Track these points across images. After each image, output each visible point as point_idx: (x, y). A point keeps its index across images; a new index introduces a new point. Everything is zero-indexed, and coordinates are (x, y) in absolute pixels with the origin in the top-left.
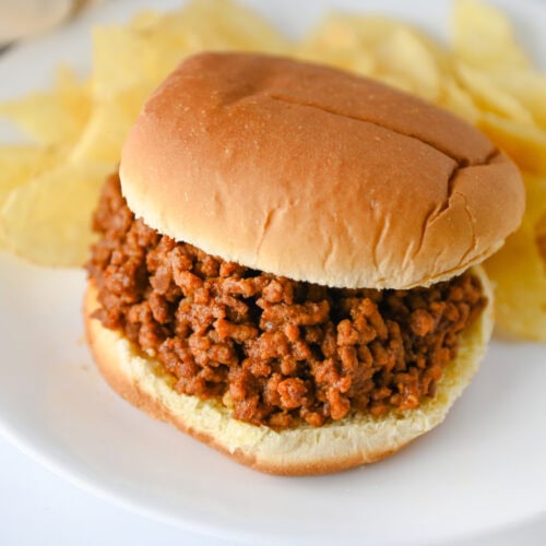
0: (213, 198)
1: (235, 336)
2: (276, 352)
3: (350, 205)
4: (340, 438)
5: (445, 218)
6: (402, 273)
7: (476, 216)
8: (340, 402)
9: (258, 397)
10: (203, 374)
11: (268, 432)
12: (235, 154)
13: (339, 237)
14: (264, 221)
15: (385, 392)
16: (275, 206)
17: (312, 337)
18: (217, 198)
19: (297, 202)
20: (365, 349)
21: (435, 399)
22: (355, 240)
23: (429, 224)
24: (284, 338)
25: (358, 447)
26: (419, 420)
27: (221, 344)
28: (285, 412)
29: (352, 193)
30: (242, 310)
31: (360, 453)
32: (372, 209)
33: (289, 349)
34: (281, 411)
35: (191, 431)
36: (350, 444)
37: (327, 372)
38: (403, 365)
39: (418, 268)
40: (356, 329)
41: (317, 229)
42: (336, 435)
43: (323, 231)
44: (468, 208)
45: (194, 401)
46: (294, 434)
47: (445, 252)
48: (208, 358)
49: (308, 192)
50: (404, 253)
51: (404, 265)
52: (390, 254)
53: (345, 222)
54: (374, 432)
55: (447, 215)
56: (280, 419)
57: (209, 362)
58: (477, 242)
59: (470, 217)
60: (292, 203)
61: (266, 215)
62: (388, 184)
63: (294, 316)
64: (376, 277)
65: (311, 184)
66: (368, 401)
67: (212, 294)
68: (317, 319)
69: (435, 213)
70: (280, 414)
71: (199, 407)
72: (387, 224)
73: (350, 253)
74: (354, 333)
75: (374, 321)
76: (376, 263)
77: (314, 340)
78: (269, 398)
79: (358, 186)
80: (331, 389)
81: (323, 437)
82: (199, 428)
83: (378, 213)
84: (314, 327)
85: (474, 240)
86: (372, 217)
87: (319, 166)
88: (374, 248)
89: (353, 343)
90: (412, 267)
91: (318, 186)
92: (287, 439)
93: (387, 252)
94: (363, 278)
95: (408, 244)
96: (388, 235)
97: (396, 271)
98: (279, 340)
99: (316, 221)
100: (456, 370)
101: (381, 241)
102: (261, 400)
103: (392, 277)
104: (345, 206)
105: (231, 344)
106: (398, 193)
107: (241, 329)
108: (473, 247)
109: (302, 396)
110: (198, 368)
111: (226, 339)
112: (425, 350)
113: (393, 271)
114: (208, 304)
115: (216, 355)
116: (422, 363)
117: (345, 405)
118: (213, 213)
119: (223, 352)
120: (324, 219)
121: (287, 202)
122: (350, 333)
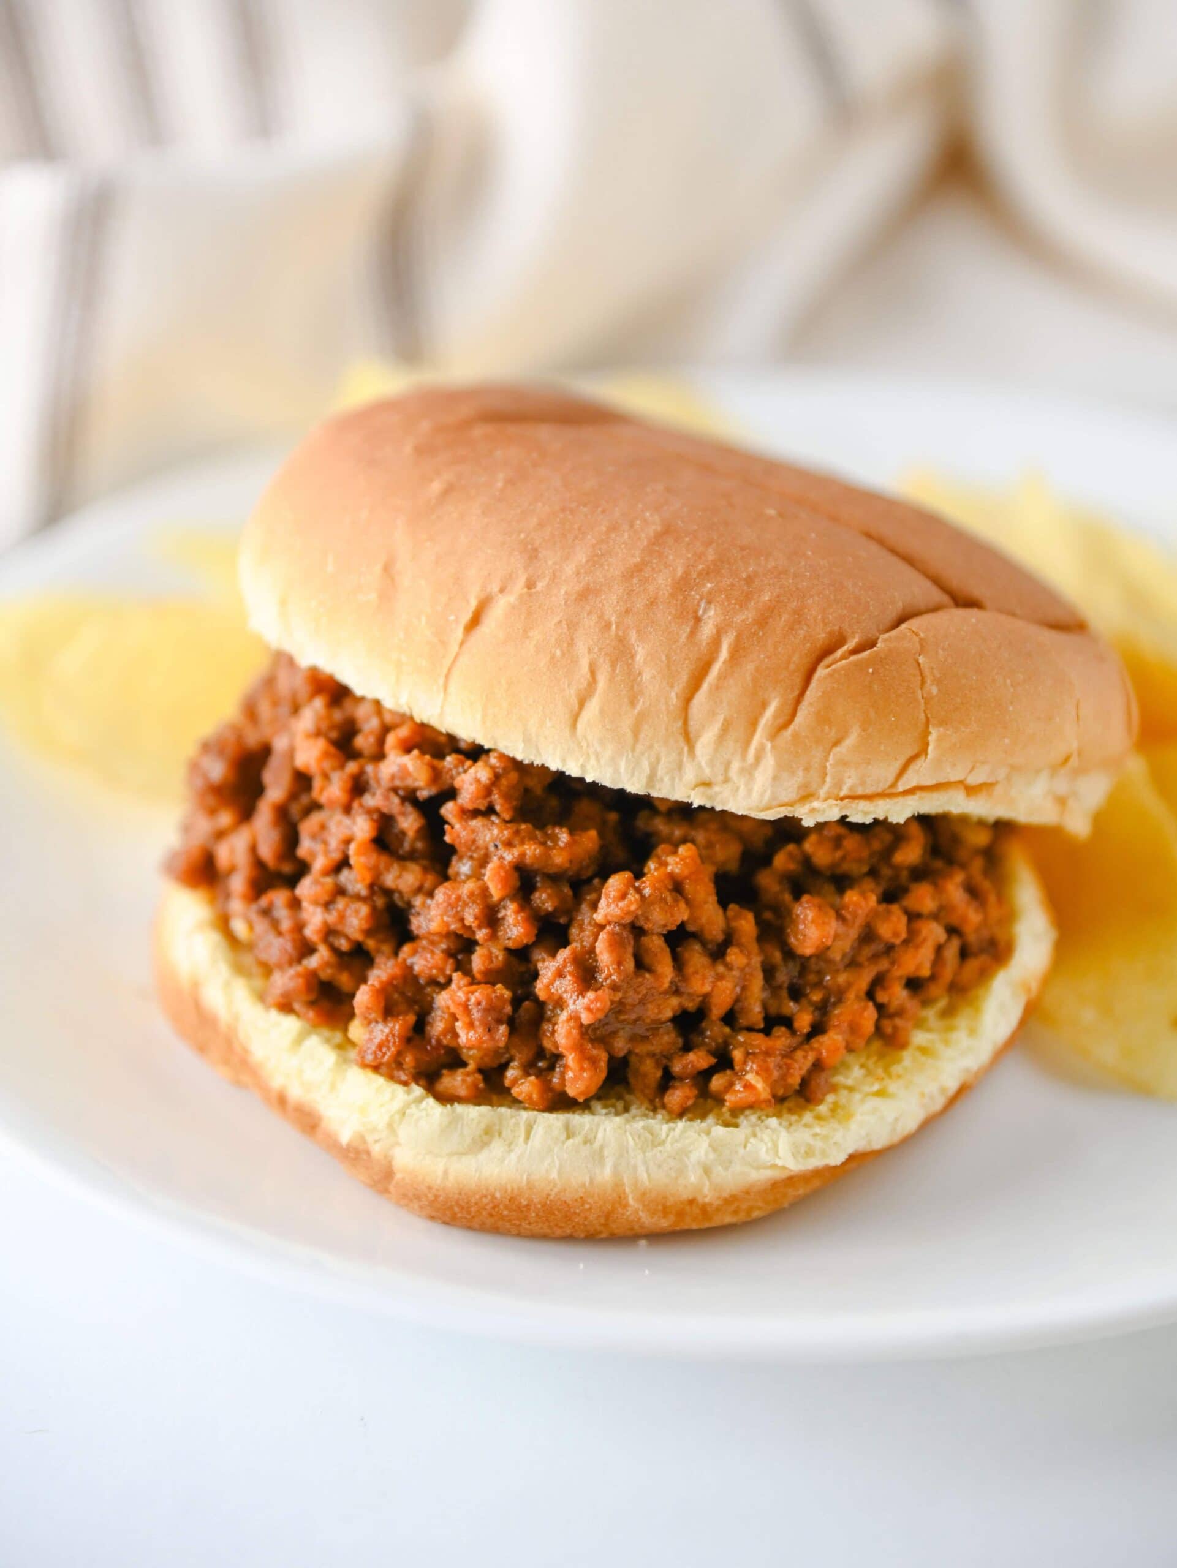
0: (378, 569)
1: (390, 880)
2: (462, 920)
3: (652, 603)
4: (578, 1140)
5: (861, 666)
6: (749, 772)
7: (938, 682)
8: (580, 1049)
9: (411, 1018)
10: (312, 962)
11: (420, 1100)
12: (448, 490)
13: (613, 666)
14: (466, 617)
15: (699, 1059)
16: (495, 588)
17: (545, 899)
18: (387, 569)
19: (540, 586)
20: (656, 944)
21: (823, 1109)
22: (646, 676)
23: (821, 672)
24: (485, 892)
25: (615, 1167)
26: (766, 1135)
27: (358, 897)
28: (472, 1066)
29: (663, 582)
30: (409, 823)
31: (618, 1185)
32: (698, 620)
33: (492, 918)
34: (464, 1064)
35: (282, 1101)
36: (599, 1157)
37: (560, 974)
38: (755, 1012)
39: (784, 767)
40: (638, 890)
41: (571, 643)
42: (569, 1133)
43: (581, 647)
44: (921, 659)
45: (291, 1024)
46: (475, 1114)
47: (851, 741)
48: (325, 923)
49: (569, 569)
50: (753, 724)
51: (752, 751)
52: (721, 719)
53: (633, 636)
54: (656, 1142)
55: (868, 663)
56: (456, 1081)
57: (329, 933)
58: (932, 738)
59: (923, 682)
60: (530, 585)
61: (473, 604)
62: (749, 580)
63: (509, 844)
64: (690, 774)
65: (581, 556)
66: (659, 1074)
67: (358, 787)
68: (559, 859)
69: (839, 653)
70: (461, 1071)
71: (299, 1040)
72: (724, 654)
73: (633, 703)
74: (633, 896)
75: (688, 887)
76: (688, 739)
77: (549, 906)
78: (437, 1026)
79: (680, 572)
80: (563, 1016)
81: (539, 1131)
82: (295, 1093)
83: (707, 630)
84: (555, 878)
85: (926, 733)
86: (693, 633)
87: (614, 528)
88: (688, 700)
89: (628, 920)
90: (769, 762)
91: (596, 560)
92: (455, 1120)
93: (713, 714)
94: (661, 771)
95: (764, 705)
96: (722, 677)
97: (736, 765)
98: (471, 894)
99: (572, 625)
100: (896, 1069)
101: (705, 686)
102: (420, 1027)
103: (726, 780)
104: (639, 604)
105: (380, 902)
106: (766, 597)
107: (403, 869)
108: (923, 751)
109: (499, 1022)
110: (306, 949)
111: (371, 886)
112: (816, 997)
113: (728, 765)
114: (347, 810)
115: (342, 917)
116: (804, 1021)
117: (593, 1061)
118: (373, 596)
119: (357, 912)
120: (589, 623)
121: (521, 582)
122: (623, 896)
